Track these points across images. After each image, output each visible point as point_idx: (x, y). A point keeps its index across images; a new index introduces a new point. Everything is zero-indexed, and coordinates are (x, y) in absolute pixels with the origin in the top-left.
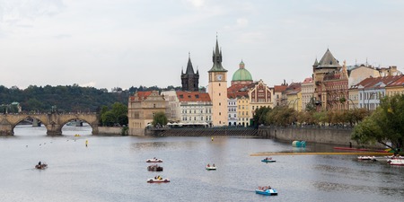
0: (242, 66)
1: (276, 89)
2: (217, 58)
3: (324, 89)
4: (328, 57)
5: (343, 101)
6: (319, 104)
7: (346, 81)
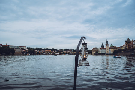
0: (112, 44)
1: (118, 48)
2: (107, 42)
3: (128, 45)
4: (128, 39)
5: (132, 47)
6: (127, 48)
7: (133, 43)
